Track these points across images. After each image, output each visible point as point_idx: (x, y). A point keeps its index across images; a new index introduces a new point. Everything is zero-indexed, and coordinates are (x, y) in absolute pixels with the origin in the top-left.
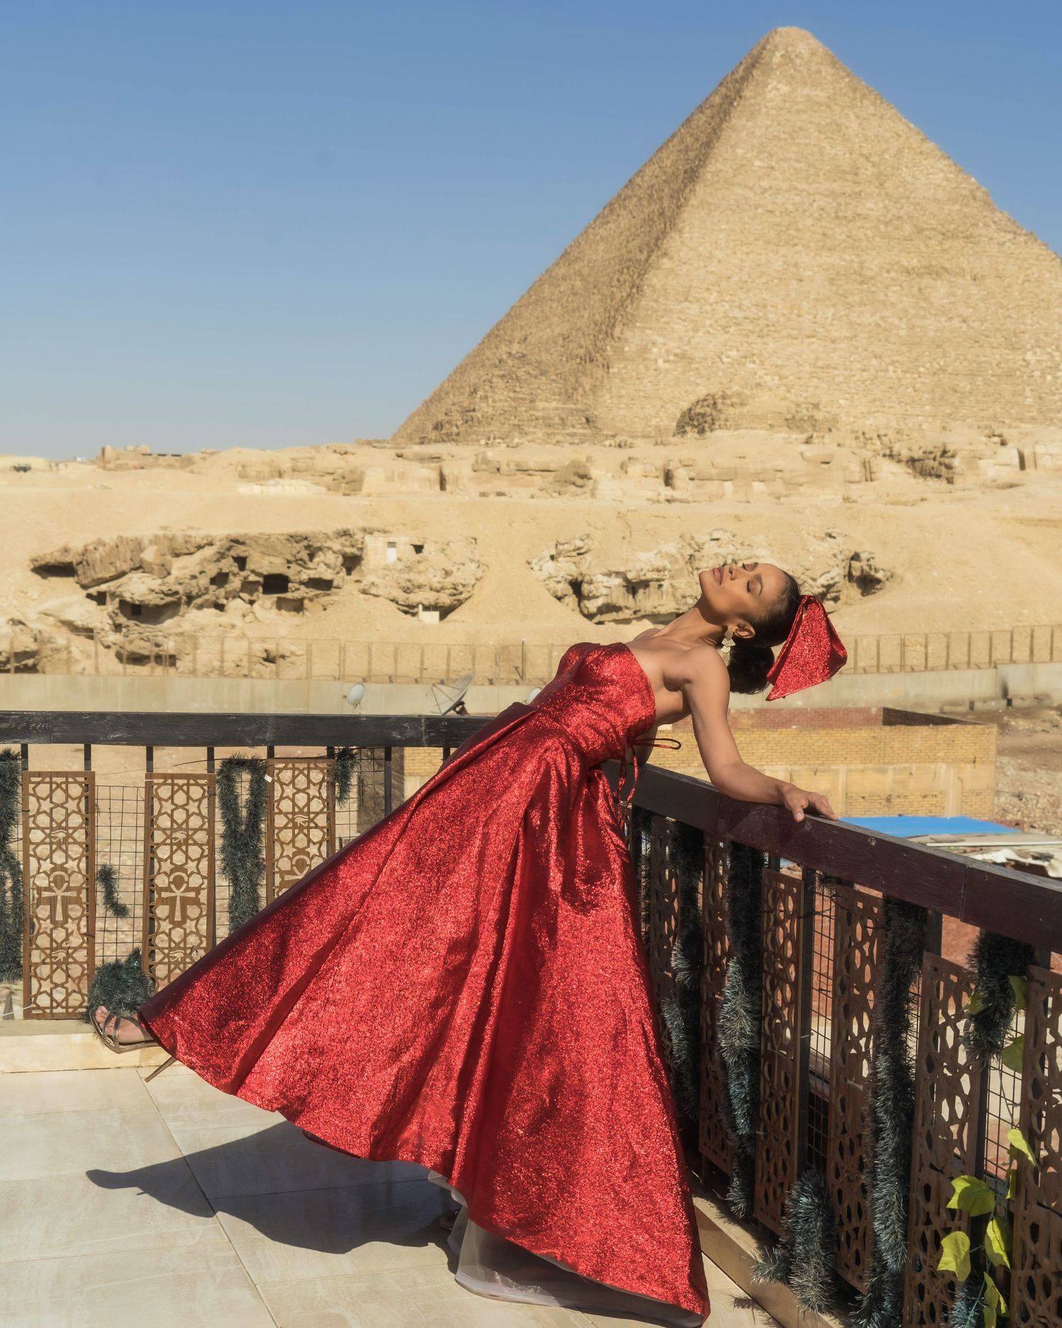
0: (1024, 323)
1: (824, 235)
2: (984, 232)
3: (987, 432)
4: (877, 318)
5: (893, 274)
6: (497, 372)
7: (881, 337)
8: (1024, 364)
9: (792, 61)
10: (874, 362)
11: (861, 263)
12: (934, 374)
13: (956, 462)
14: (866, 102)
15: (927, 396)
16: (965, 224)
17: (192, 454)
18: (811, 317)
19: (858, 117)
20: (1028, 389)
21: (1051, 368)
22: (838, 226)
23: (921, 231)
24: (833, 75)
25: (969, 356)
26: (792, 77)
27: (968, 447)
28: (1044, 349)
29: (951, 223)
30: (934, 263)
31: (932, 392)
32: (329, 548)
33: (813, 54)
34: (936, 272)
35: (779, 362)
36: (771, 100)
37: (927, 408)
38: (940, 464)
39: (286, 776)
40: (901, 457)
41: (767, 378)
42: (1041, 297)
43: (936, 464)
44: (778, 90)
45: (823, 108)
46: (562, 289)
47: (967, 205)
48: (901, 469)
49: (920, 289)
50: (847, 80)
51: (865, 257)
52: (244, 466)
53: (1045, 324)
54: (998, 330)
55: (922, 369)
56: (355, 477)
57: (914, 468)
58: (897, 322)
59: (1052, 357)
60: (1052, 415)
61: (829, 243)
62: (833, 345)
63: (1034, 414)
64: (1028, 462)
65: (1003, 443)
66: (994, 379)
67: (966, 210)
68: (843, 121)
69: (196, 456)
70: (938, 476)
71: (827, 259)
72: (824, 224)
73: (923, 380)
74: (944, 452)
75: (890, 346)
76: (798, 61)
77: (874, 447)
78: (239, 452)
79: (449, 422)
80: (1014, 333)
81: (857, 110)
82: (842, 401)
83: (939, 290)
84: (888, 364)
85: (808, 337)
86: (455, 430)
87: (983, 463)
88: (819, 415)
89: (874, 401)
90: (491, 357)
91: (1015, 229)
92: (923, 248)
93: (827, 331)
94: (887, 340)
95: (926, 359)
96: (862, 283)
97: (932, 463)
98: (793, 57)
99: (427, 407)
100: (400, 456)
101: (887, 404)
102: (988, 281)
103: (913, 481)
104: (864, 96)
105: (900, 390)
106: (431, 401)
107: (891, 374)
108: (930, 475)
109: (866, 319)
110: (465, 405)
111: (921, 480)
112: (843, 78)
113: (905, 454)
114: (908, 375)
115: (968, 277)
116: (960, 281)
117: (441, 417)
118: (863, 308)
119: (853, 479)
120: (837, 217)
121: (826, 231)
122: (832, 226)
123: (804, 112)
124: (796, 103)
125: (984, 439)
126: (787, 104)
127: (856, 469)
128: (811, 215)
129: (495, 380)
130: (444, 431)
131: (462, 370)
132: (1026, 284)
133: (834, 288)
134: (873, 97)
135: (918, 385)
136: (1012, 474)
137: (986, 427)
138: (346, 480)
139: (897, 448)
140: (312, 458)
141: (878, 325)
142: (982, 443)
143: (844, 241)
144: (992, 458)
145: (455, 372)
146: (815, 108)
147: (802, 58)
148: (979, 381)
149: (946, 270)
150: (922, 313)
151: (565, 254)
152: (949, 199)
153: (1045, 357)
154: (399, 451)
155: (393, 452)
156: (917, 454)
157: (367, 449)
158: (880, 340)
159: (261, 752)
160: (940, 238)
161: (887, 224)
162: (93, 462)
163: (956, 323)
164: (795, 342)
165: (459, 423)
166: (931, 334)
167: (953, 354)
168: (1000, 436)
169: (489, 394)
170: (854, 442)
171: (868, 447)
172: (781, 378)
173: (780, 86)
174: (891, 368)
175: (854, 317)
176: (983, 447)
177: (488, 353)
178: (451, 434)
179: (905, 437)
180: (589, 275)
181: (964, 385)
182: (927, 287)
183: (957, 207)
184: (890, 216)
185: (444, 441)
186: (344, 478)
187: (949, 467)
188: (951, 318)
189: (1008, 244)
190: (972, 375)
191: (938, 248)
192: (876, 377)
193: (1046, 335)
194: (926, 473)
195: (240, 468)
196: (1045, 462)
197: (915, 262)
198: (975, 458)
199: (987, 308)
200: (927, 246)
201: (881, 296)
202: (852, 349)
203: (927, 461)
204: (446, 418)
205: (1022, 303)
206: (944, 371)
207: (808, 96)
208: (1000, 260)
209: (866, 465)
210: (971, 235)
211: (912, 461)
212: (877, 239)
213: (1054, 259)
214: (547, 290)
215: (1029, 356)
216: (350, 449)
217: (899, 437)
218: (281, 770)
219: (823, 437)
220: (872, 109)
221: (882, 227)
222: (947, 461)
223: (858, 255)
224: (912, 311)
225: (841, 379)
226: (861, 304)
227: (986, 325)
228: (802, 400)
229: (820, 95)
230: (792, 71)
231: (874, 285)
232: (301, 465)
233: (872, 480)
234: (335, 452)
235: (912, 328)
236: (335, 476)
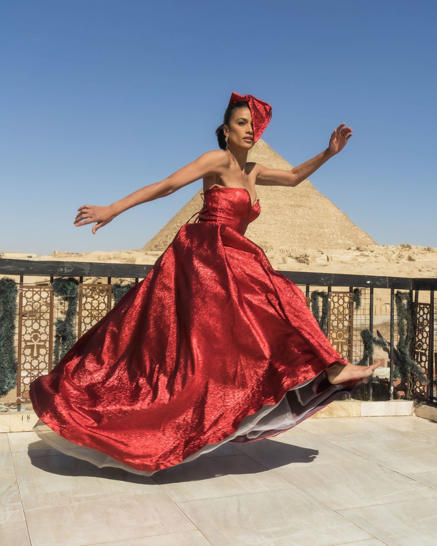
0: (324, 221)
1: (267, 195)
2: (312, 195)
3: (318, 250)
4: (283, 218)
5: (287, 206)
6: (174, 231)
7: (284, 224)
8: (324, 232)
9: (258, 147)
10: (282, 231)
11: (278, 203)
12: (299, 234)
13: (309, 258)
14: (279, 159)
15: (297, 240)
16: (307, 193)
17: (82, 253)
18: (264, 218)
19: (276, 163)
20: (325, 239)
21: (332, 234)
22: (271, 193)
23: (294, 195)
24: (269, 151)
25: (309, 230)
26: (258, 152)
27: (312, 254)
28: (330, 228)
29: (303, 193)
30: (298, 204)
31: (299, 239)
32: (127, 280)
33: (264, 146)
34: (299, 206)
35: (255, 230)
36: (252, 158)
37: (297, 244)
38: (305, 259)
39: (335, 299)
40: (293, 257)
41: (252, 235)
42: (328, 214)
43: (303, 259)
44: (254, 155)
45: (267, 160)
46: (192, 208)
47: (307, 188)
48: (294, 260)
49: (295, 211)
50: (273, 153)
51: (279, 201)
52: (99, 256)
53: (330, 221)
54: (317, 223)
55: (295, 233)
56: (133, 260)
57: (297, 260)
58: (288, 220)
59: (332, 230)
60: (333, 247)
61: (269, 197)
62: (270, 226)
63: (328, 246)
64: (330, 259)
65: (322, 254)
66: (316, 236)
67: (307, 189)
68: (272, 164)
69: (83, 254)
70: (304, 263)
71: (268, 202)
72: (267, 192)
73: (296, 236)
74: (306, 256)
75: (287, 226)
76: (259, 148)
77: (285, 254)
78: (98, 252)
79: (159, 245)
80: (321, 223)
81: (276, 161)
82: (273, 242)
83: (300, 211)
84: (286, 231)
85: (263, 223)
86: (161, 247)
87: (317, 259)
88: (267, 245)
89: (282, 242)
90: (171, 227)
91: (321, 195)
92: (295, 200)
93: (269, 222)
94: (286, 225)
95: (297, 230)
96: (278, 209)
97: (302, 259)
98: (258, 146)
99: (152, 241)
100: (146, 254)
101: (286, 243)
102: (313, 209)
103: (297, 264)
104: (278, 157)
105: (290, 239)
106: (153, 239)
107: (287, 234)
108: (302, 262)
109: (280, 219)
110: (164, 240)
111: (299, 263)
112: (272, 152)
113: (294, 256)
114: (292, 235)
115: (308, 208)
116: (306, 209)
117: (157, 244)
118: (279, 216)
119: (280, 263)
120: (271, 190)
121: (268, 194)
122: (270, 193)
123: (261, 161)
124: (259, 159)
125: (317, 252)
126: (257, 159)
127: (281, 260)
128: (264, 189)
129: (173, 233)
130: (158, 248)
131: (162, 231)
132: (324, 210)
133: (270, 210)
134: (280, 158)
135: (295, 238)
136: (325, 262)
137: (317, 249)
138: (130, 261)
139: (292, 254)
140: (120, 254)
141: (283, 220)
142: (316, 253)
143: (273, 197)
144: (319, 258)
145: (160, 231)
146: (264, 160)
147: (260, 147)
148: (312, 237)
149: (302, 206)
150: (295, 217)
151: (193, 198)
152: (302, 186)
153: (330, 231)
154: (146, 253)
155: (144, 253)
156: (298, 256)
157: (136, 252)
158: (284, 225)
159: (325, 289)
160: (300, 197)
161: (285, 192)
162: (51, 255)
163: (305, 220)
164: (260, 224)
165: (162, 245)
166: (298, 223)
167: (304, 229)
168: (321, 251)
169: (171, 237)
170: (279, 252)
171: (284, 254)
172: (256, 235)
173: (254, 154)
174: (287, 233)
175: (276, 218)
176: (317, 254)
177: (170, 226)
178: (160, 249)
179: (294, 251)
180: (200, 204)
181: (308, 238)
182: (296, 210)
183: (304, 188)
184: (286, 190)
185: (158, 251)
186: (130, 260)
187: (307, 260)
188: (304, 219)
189: (319, 199)
190: (310, 235)
191: (300, 200)
192: (283, 235)
193: (330, 224)
194: (300, 262)
195: (98, 257)
196: (334, 259)
197: (293, 203)
198: (315, 257)
199: (314, 217)
200: (296, 199)
201: (284, 213)
202: (276, 227)
203: (301, 258)
204: (159, 244)
205: (323, 215)
206: (302, 234)
207: (262, 157)
208: (317, 203)
209: (283, 259)
210: (309, 196)
211: (297, 258)
212: (282, 197)
213: (332, 204)
214: (188, 208)
215: (325, 230)
216: (131, 252)
217: (292, 251)
218: (334, 296)
219: (270, 251)
220: (280, 161)
221: (284, 193)
222: (307, 258)
223: (277, 201)
224: (293, 217)
225: (273, 235)
226: (279, 214)
227: (313, 221)
228: (262, 241)
229: (266, 157)
230: (258, 150)
231: (281, 209)
232: (116, 256)
233: (285, 263)
234: (127, 253)
235: (292, 221)
236: (127, 260)
